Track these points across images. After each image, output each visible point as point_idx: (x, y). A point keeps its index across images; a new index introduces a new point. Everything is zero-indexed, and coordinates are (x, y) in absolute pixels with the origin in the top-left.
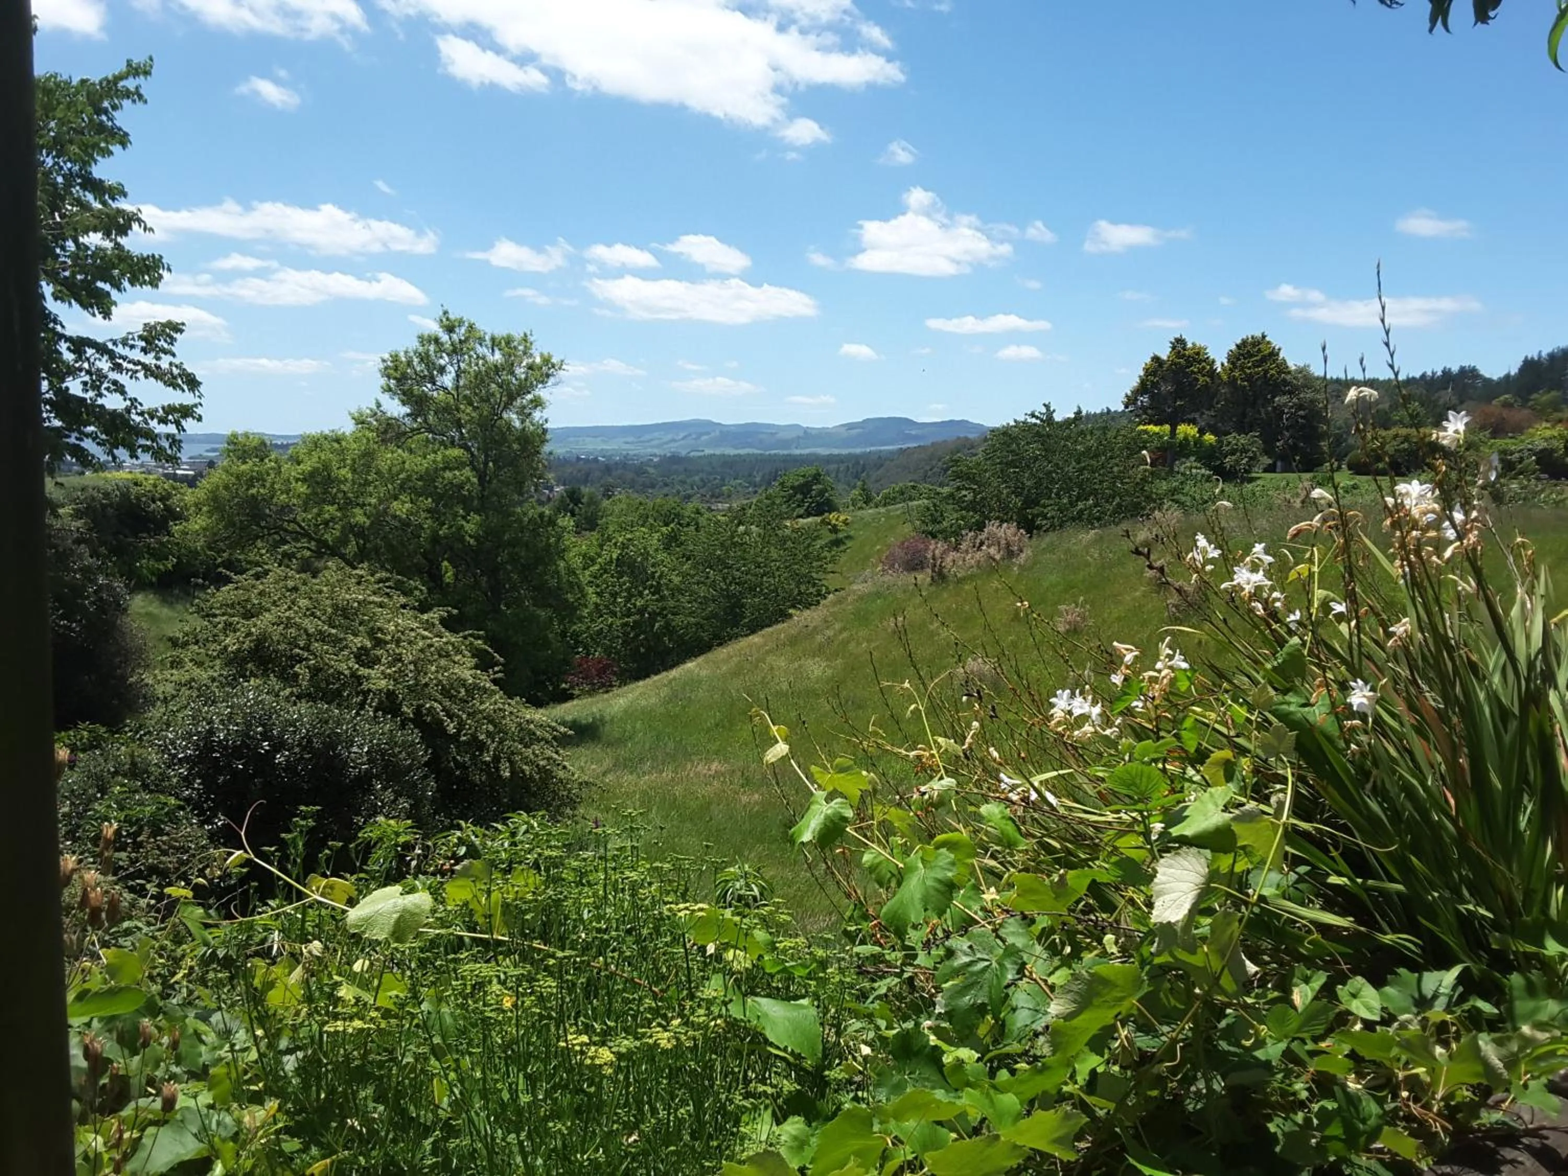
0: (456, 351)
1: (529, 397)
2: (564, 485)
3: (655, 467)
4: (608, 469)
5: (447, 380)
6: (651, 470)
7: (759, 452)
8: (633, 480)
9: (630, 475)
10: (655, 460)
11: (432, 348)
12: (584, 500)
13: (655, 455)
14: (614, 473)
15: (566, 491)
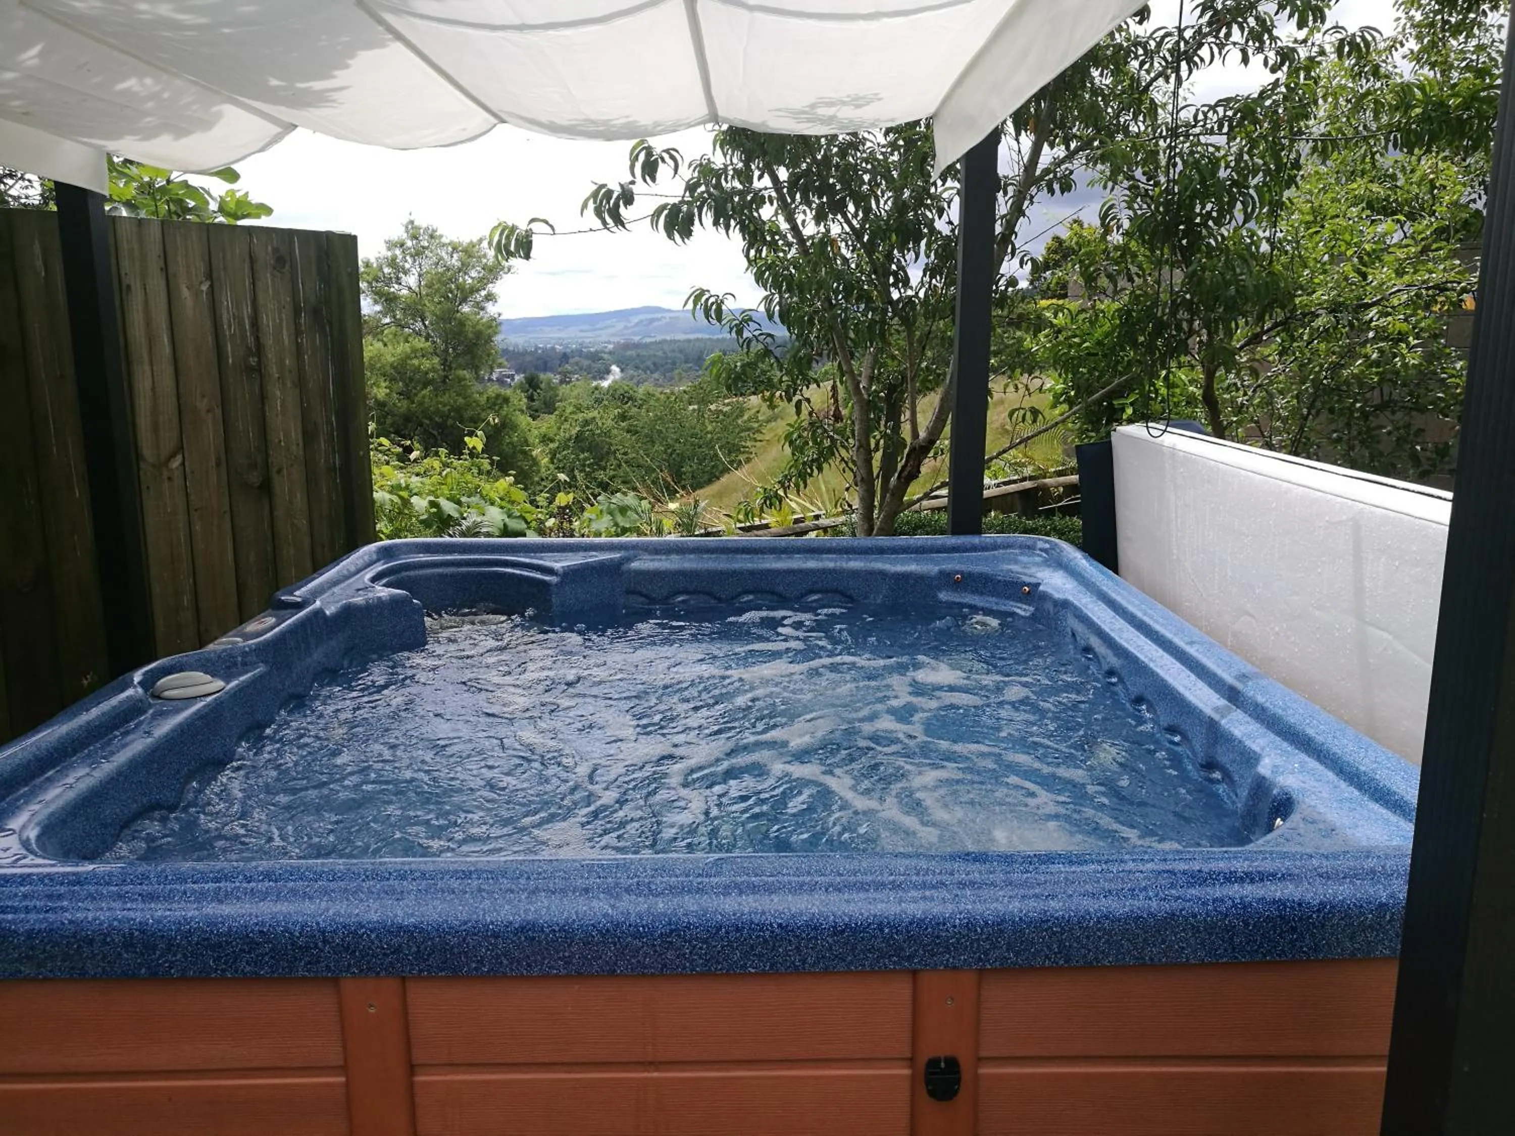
0: (418, 253)
1: (483, 293)
2: (524, 372)
3: (610, 353)
4: (565, 357)
5: (412, 280)
6: (606, 356)
7: (707, 337)
8: (589, 367)
9: (586, 363)
10: (611, 347)
11: (398, 252)
12: (543, 386)
13: (609, 342)
14: (571, 361)
15: (526, 378)
